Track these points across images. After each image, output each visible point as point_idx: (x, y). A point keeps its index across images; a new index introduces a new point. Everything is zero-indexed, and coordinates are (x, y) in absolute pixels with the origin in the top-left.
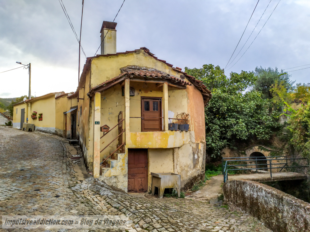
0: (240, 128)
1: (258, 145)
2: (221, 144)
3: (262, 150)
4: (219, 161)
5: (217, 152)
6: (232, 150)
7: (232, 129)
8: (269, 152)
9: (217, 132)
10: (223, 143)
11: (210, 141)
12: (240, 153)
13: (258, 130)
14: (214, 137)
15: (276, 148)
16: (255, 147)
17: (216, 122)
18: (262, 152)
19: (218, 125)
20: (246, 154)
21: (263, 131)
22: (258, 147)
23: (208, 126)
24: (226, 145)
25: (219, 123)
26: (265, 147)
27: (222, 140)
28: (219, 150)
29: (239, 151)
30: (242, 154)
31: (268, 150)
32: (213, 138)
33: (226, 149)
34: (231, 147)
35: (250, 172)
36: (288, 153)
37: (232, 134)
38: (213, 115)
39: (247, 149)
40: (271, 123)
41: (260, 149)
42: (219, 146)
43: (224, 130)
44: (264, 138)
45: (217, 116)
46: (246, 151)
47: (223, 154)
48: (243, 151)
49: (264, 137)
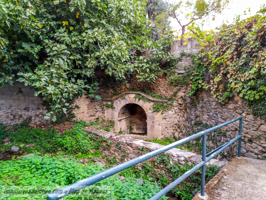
0: (116, 51)
1: (134, 92)
2: (72, 87)
3: (141, 101)
4: (68, 121)
5: (60, 106)
6: (93, 100)
7: (98, 54)
8: (152, 104)
9: (63, 60)
10: (75, 86)
11: (42, 80)
12: (104, 105)
13: (140, 65)
14: (55, 72)
15: (160, 97)
16: (130, 95)
17: (61, 37)
18: (141, 103)
19: (67, 45)
20: (114, 108)
21: (148, 67)
22: (133, 95)
23: (41, 45)
24: (83, 91)
25: (68, 39)
26: (146, 96)
27: (73, 80)
28: (64, 101)
29: (103, 103)
30: (108, 107)
31: (150, 100)
32: (52, 74)
33: (82, 99)
34: (90, 95)
35: (129, 148)
36: (182, 104)
37: (96, 64)
38: (53, 19)
39: (117, 99)
40: (161, 52)
41: (137, 99)
42: (66, 92)
43: (79, 60)
44: (148, 79)
45: (65, 23)
46: (115, 103)
47: (76, 109)
48: (110, 103)
49: (148, 77)
